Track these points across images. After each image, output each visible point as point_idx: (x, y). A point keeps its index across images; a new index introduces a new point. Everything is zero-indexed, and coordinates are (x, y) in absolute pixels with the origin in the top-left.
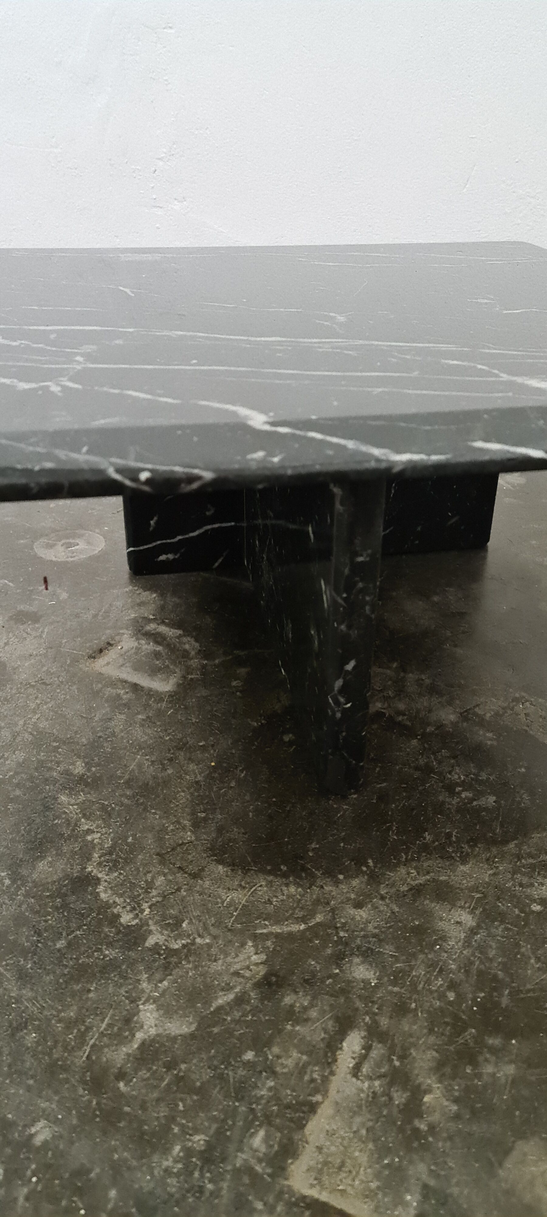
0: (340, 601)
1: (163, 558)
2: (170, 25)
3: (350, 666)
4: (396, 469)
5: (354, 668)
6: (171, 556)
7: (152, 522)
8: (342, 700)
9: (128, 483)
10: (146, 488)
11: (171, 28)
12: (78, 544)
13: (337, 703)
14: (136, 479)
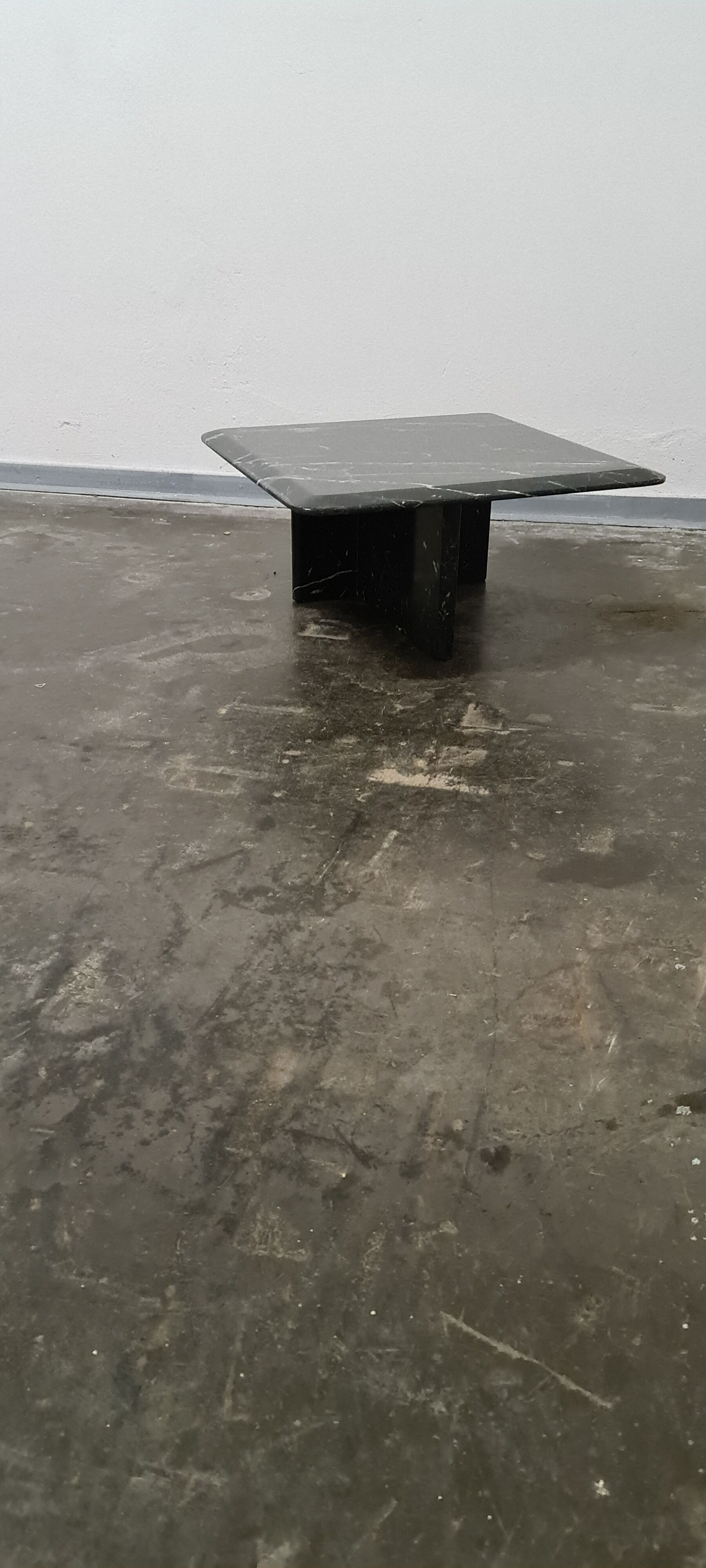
0: (445, 566)
1: (314, 592)
2: (239, 271)
3: (448, 595)
4: (476, 498)
5: (450, 596)
6: (318, 591)
7: (309, 571)
8: (445, 611)
9: (399, 505)
10: (403, 506)
11: (239, 273)
12: (254, 594)
13: (443, 613)
14: (401, 504)
